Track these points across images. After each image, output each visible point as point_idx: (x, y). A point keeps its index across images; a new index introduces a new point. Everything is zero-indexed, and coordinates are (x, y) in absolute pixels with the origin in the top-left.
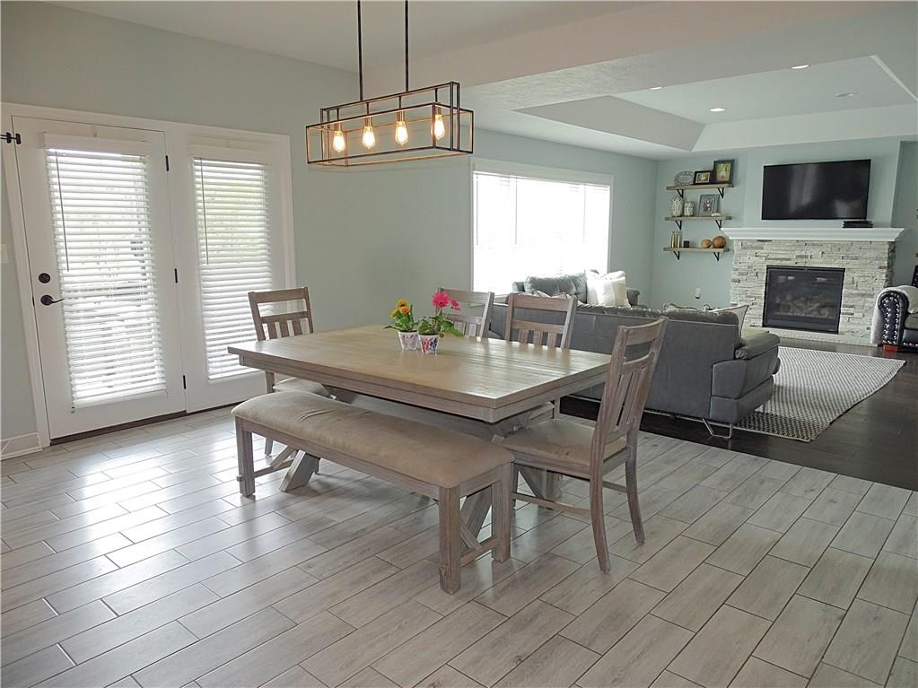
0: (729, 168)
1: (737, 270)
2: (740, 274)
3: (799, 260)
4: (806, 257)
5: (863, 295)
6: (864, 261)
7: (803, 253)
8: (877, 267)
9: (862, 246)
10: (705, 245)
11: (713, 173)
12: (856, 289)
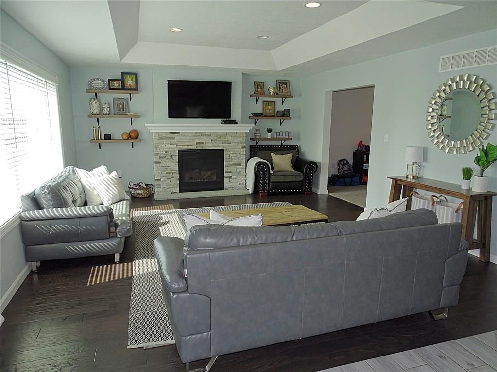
0: (134, 79)
1: (157, 154)
2: (161, 157)
3: (198, 145)
4: (203, 143)
5: (235, 165)
6: (234, 144)
7: (200, 141)
8: (241, 147)
9: (233, 135)
10: (125, 137)
11: (123, 81)
12: (232, 161)
